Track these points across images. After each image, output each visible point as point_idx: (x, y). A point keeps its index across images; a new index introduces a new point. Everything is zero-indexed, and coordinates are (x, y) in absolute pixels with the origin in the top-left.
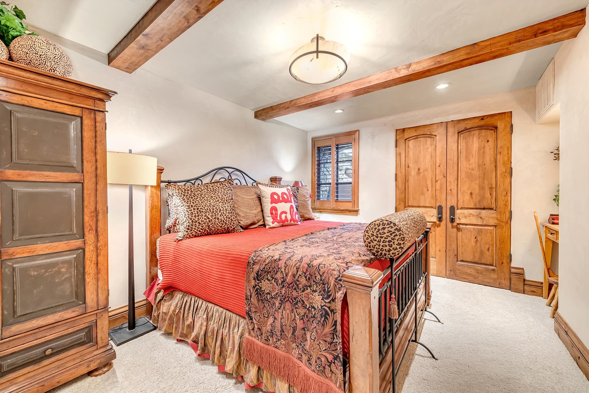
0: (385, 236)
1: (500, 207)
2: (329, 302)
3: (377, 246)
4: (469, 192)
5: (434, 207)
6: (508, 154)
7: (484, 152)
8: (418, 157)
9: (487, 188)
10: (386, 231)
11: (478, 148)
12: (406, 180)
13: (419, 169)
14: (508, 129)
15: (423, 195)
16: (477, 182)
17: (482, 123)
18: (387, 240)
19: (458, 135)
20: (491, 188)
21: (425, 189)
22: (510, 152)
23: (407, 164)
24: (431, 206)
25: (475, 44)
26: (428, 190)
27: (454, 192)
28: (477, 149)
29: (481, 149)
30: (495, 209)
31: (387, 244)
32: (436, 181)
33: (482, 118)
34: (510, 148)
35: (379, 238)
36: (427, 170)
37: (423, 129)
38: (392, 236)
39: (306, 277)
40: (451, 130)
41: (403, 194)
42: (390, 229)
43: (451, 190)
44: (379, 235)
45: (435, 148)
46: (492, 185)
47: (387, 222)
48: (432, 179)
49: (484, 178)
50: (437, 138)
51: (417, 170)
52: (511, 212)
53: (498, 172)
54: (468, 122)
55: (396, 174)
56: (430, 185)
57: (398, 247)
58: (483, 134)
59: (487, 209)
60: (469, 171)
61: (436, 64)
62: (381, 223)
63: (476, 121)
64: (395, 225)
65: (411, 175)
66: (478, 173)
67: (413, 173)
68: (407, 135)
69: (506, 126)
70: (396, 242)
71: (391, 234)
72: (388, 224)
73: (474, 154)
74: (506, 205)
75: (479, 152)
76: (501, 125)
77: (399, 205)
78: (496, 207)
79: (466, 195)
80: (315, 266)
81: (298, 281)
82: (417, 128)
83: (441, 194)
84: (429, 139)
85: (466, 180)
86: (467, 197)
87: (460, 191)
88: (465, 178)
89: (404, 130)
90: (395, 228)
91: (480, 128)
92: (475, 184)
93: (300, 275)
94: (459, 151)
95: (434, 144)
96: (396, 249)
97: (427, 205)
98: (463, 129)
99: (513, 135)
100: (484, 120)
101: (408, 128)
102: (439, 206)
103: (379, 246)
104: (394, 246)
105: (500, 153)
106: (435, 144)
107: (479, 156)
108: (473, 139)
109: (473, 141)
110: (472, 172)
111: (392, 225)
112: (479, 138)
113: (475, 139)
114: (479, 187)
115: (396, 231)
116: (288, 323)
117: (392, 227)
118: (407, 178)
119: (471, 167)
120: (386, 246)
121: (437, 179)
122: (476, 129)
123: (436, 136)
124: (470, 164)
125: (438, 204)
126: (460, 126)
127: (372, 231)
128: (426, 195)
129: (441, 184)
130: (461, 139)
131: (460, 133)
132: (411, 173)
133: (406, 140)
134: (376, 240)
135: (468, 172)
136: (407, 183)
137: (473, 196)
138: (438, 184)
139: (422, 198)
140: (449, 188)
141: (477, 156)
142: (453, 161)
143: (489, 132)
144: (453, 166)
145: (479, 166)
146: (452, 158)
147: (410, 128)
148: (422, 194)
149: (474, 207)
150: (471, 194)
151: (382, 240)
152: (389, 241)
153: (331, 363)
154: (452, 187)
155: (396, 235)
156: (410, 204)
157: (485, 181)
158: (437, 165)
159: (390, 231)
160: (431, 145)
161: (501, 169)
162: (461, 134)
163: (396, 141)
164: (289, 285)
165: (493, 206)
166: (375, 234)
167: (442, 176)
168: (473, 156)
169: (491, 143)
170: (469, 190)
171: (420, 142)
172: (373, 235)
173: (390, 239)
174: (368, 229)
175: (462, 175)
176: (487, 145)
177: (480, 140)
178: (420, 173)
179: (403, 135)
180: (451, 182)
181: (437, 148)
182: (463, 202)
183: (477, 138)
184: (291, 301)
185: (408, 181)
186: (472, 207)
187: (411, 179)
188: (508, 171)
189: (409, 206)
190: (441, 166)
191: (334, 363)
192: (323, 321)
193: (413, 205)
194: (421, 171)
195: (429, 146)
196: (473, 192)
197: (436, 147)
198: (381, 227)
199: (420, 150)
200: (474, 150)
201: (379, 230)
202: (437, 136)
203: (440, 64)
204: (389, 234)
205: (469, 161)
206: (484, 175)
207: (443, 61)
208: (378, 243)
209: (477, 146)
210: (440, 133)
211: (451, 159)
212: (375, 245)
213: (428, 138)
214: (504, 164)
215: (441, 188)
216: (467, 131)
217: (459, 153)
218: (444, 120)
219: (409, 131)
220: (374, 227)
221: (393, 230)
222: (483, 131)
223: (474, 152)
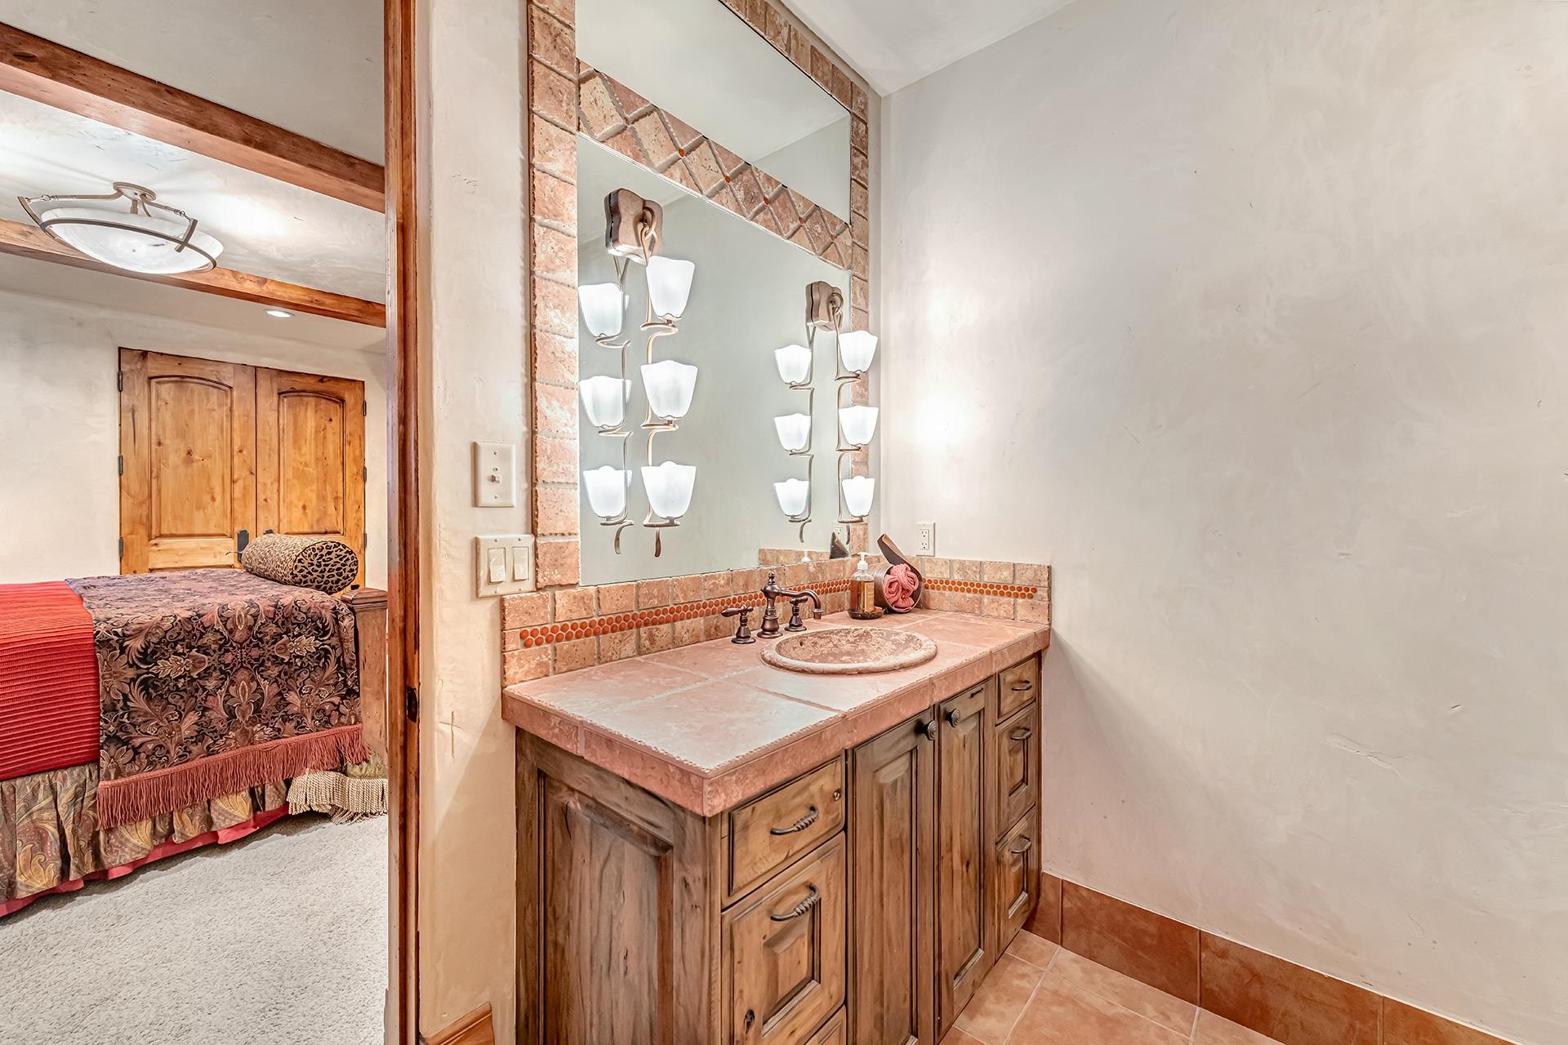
0: (332, 562)
1: (350, 530)
2: (329, 639)
3: (319, 579)
4: (301, 504)
5: (229, 535)
6: (360, 445)
7: (325, 438)
8: (187, 425)
9: (330, 498)
10: (333, 556)
11: (316, 428)
12: (152, 474)
13: (189, 453)
14: (360, 407)
15: (201, 510)
16: (314, 487)
17: (320, 387)
18: (335, 567)
19: (279, 398)
20: (336, 498)
21: (207, 498)
22: (362, 443)
23: (154, 437)
24: (222, 532)
25: (369, 302)
26: (213, 499)
27: (273, 503)
28: (313, 430)
29: (320, 432)
30: (342, 533)
31: (335, 573)
32: (233, 481)
33: (322, 379)
34: (362, 437)
35: (322, 567)
36: (210, 456)
37: (202, 367)
38: (343, 562)
39: (276, 623)
40: (264, 384)
41: (145, 508)
42: (338, 553)
43: (266, 500)
44: (323, 563)
45: (229, 412)
46: (337, 493)
47: (333, 544)
48: (223, 477)
49: (325, 481)
50: (235, 393)
51: (184, 454)
52: (365, 535)
53: (348, 474)
54: (298, 379)
55: (121, 458)
56: (218, 490)
57: (350, 574)
58: (322, 407)
59: (330, 533)
60: (301, 467)
61: (312, 302)
62: (324, 546)
63: (312, 381)
64: (345, 547)
65: (166, 465)
66: (315, 472)
67: (174, 458)
68: (153, 368)
69: (356, 403)
70: (348, 568)
71: (341, 559)
72: (335, 546)
73: (308, 438)
74: (358, 526)
75: (316, 436)
76: (349, 398)
77: (132, 533)
78: (345, 529)
79: (294, 509)
80: (290, 604)
81: (261, 633)
82: (184, 359)
83: (246, 507)
84: (216, 390)
85: (295, 481)
86: (297, 512)
87: (284, 501)
88: (294, 478)
89: (144, 354)
90: (345, 551)
91: (318, 394)
92: (311, 490)
93: (262, 624)
94: (281, 427)
95: (226, 405)
96: (348, 577)
97: (212, 532)
98: (288, 389)
99: (366, 418)
100: (324, 384)
101: (158, 353)
102: (241, 532)
103: (323, 576)
104: (344, 574)
105: (350, 443)
106: (229, 406)
107: (316, 442)
108: (306, 409)
109: (306, 416)
110: (306, 468)
111: (341, 547)
112: (316, 412)
113: (310, 412)
114: (318, 496)
115: (348, 554)
116: (244, 700)
117: (341, 550)
118: (155, 470)
119: (303, 460)
120: (334, 576)
121: (236, 477)
122: (311, 394)
123: (231, 388)
124: (301, 455)
125: (238, 529)
126: (283, 381)
127: (311, 560)
128: (209, 510)
129: (244, 488)
130: (283, 407)
131: (282, 396)
132: (167, 459)
133: (150, 378)
134: (317, 571)
135: (298, 469)
136: (154, 482)
137: (307, 511)
138: (238, 487)
139: (198, 516)
140: (261, 497)
141: (313, 442)
142: (270, 445)
143: (332, 406)
144: (270, 455)
145: (317, 459)
146: (268, 439)
147: (162, 354)
148: (198, 508)
149: (309, 531)
150: (304, 507)
151: (327, 569)
152: (339, 569)
153: (339, 705)
154: (268, 494)
155: (348, 559)
156: (165, 531)
157: (328, 487)
158: (236, 448)
159: (339, 556)
160: (221, 405)
161: (351, 468)
162: (285, 397)
163: (120, 373)
164: (241, 644)
165: (340, 528)
166: (315, 562)
167: (248, 473)
168: (306, 440)
169: (336, 423)
170: (299, 499)
171: (192, 392)
172: (312, 564)
173: (339, 565)
174: (301, 557)
175: (288, 473)
176: (329, 425)
177: (318, 416)
178: (192, 462)
179: (142, 367)
180: (265, 484)
181: (236, 413)
182: (290, 522)
183: (314, 411)
184: (249, 666)
185: (158, 477)
186: (306, 530)
187: (168, 476)
188: (361, 472)
189: (161, 536)
190: (244, 452)
191: (343, 704)
192: (324, 663)
193: (174, 532)
194: (196, 457)
195: (216, 408)
196: (306, 504)
197: (231, 410)
198: (325, 551)
199: (192, 411)
200: (309, 431)
201: (322, 556)
202: (234, 389)
203: (319, 305)
204: (338, 559)
205: (300, 449)
206: (325, 475)
207: (323, 304)
208: (320, 575)
209: (314, 424)
210: (241, 384)
211: (266, 440)
212: (316, 578)
213: (211, 389)
214: (355, 460)
215: (244, 496)
216: (295, 394)
217: (281, 432)
218: (251, 361)
219: (161, 360)
220: (313, 553)
221: (343, 553)
222: (323, 401)
223: (309, 434)
